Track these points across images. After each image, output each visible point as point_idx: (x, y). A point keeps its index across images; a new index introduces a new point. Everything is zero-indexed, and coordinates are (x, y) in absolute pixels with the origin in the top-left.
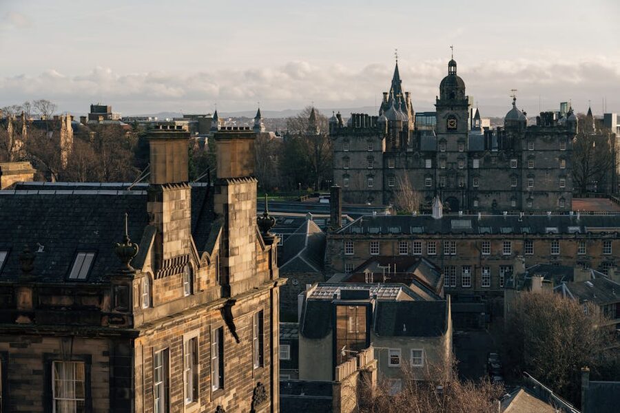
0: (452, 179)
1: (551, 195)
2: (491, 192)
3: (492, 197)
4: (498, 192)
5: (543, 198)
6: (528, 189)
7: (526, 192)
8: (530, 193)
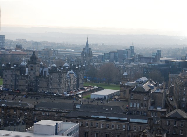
0: (32, 83)
1: (56, 89)
2: (42, 87)
3: (42, 89)
4: (44, 87)
5: (54, 90)
6: (50, 87)
7: (50, 88)
8: (51, 88)
